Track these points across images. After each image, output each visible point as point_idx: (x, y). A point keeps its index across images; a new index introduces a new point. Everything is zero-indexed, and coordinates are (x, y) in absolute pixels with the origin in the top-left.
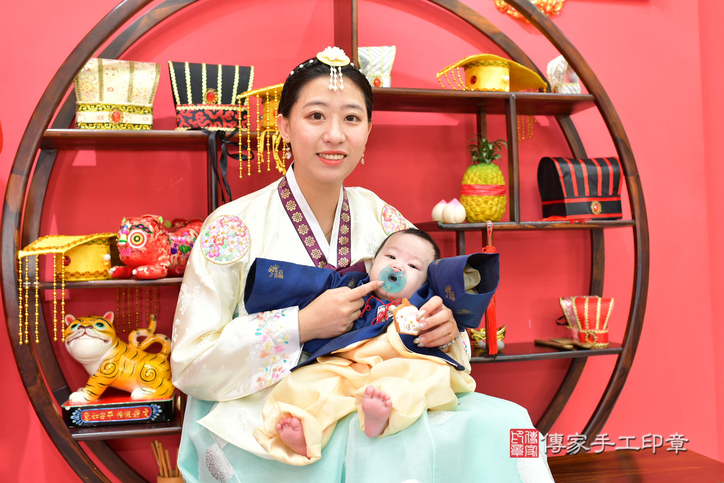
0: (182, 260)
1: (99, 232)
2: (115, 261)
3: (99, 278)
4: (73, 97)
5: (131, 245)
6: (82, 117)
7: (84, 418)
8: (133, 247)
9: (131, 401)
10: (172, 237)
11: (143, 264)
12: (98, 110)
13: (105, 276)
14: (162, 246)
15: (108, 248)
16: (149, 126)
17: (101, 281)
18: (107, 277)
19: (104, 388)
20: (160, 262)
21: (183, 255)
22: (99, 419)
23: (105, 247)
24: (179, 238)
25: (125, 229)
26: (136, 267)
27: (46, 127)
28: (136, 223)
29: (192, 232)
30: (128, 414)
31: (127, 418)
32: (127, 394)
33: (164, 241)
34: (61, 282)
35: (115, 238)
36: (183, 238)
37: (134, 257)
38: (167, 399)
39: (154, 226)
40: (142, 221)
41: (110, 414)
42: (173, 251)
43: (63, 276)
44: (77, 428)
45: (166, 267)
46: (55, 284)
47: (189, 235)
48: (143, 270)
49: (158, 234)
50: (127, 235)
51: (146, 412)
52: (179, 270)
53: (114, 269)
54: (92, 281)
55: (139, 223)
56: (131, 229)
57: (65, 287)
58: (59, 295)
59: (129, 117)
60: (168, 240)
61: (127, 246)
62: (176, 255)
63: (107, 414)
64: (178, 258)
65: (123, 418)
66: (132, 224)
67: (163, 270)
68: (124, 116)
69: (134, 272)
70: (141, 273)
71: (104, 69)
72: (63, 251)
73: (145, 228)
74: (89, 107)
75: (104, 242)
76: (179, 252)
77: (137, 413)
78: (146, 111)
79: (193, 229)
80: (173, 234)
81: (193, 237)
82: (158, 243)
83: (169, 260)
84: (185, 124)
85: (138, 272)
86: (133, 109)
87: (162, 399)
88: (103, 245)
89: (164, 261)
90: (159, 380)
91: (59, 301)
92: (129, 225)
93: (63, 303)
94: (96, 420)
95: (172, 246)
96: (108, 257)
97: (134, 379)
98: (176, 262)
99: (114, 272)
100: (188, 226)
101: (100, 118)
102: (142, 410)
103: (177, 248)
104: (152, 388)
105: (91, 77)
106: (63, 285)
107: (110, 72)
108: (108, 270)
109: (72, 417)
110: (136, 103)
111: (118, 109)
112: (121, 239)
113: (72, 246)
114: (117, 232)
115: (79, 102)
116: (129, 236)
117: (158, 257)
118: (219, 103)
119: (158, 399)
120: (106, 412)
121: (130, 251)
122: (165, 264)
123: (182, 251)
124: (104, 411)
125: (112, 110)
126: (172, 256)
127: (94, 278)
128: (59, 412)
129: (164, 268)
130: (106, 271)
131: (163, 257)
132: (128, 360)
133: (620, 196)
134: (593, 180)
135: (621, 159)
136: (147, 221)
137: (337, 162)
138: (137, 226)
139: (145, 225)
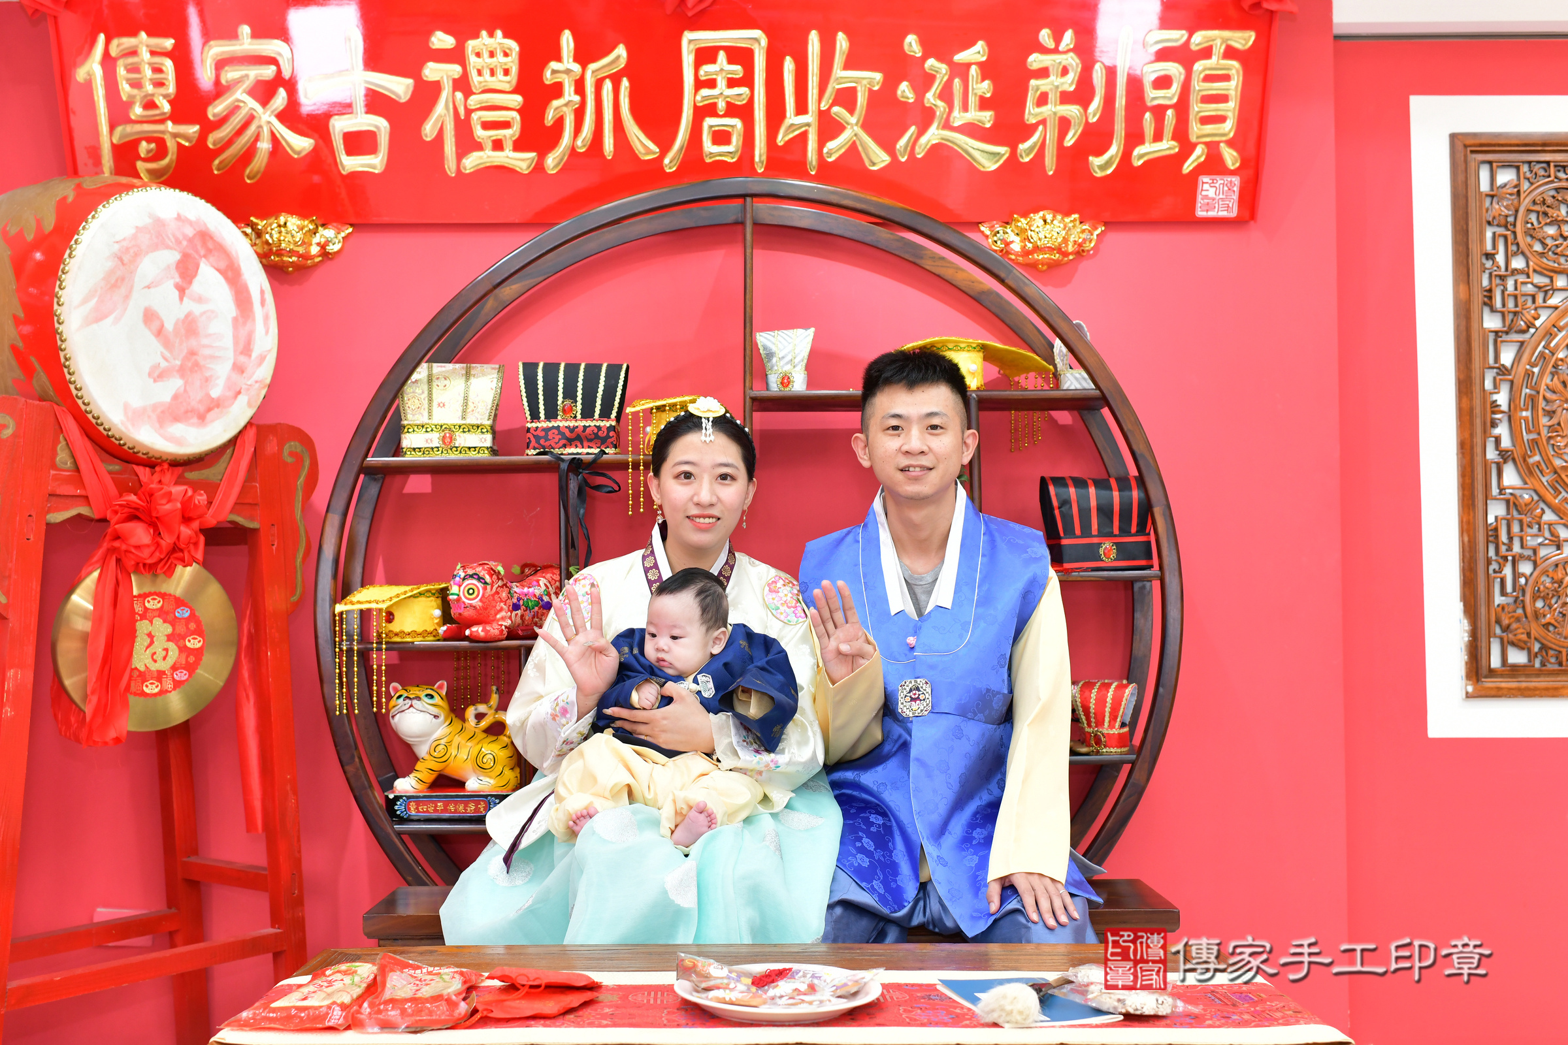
0: (527, 618)
4: (398, 416)
5: (464, 599)
6: (409, 441)
8: (467, 601)
10: (516, 588)
11: (477, 622)
12: (427, 431)
14: (501, 601)
16: (487, 448)
19: (434, 775)
20: (498, 620)
21: (528, 612)
24: (526, 590)
25: (457, 579)
26: (469, 627)
27: (366, 456)
28: (470, 571)
29: (542, 582)
33: (504, 595)
36: (531, 590)
37: (467, 613)
39: (491, 576)
40: (477, 569)
42: (515, 607)
45: (506, 627)
47: (539, 585)
48: (478, 630)
49: (496, 586)
50: (460, 586)
52: (522, 630)
53: (445, 628)
55: (473, 571)
56: (464, 579)
60: (509, 592)
61: (459, 601)
62: (519, 612)
64: (522, 616)
66: (465, 572)
67: (502, 631)
68: (457, 438)
69: (467, 632)
70: (475, 634)
71: (434, 379)
73: (480, 579)
74: (415, 428)
75: (434, 595)
76: (523, 608)
78: (484, 430)
79: (544, 577)
80: (518, 584)
81: (543, 588)
82: (496, 597)
83: (510, 618)
84: (537, 446)
85: (471, 632)
89: (503, 619)
90: (499, 768)
92: (463, 575)
95: (515, 600)
97: (469, 766)
98: (519, 620)
99: (445, 632)
100: (539, 574)
101: (429, 441)
103: (521, 603)
104: (491, 777)
105: (418, 391)
107: (442, 382)
111: (450, 429)
112: (452, 591)
115: (405, 422)
116: (462, 588)
117: (496, 615)
118: (579, 417)
121: (462, 606)
122: (504, 623)
123: (527, 607)
125: (444, 431)
126: (514, 613)
129: (503, 627)
131: (503, 614)
132: (463, 741)
133: (1149, 534)
134: (1105, 511)
135: (1142, 481)
136: (483, 569)
137: (708, 525)
138: (471, 576)
139: (481, 575)
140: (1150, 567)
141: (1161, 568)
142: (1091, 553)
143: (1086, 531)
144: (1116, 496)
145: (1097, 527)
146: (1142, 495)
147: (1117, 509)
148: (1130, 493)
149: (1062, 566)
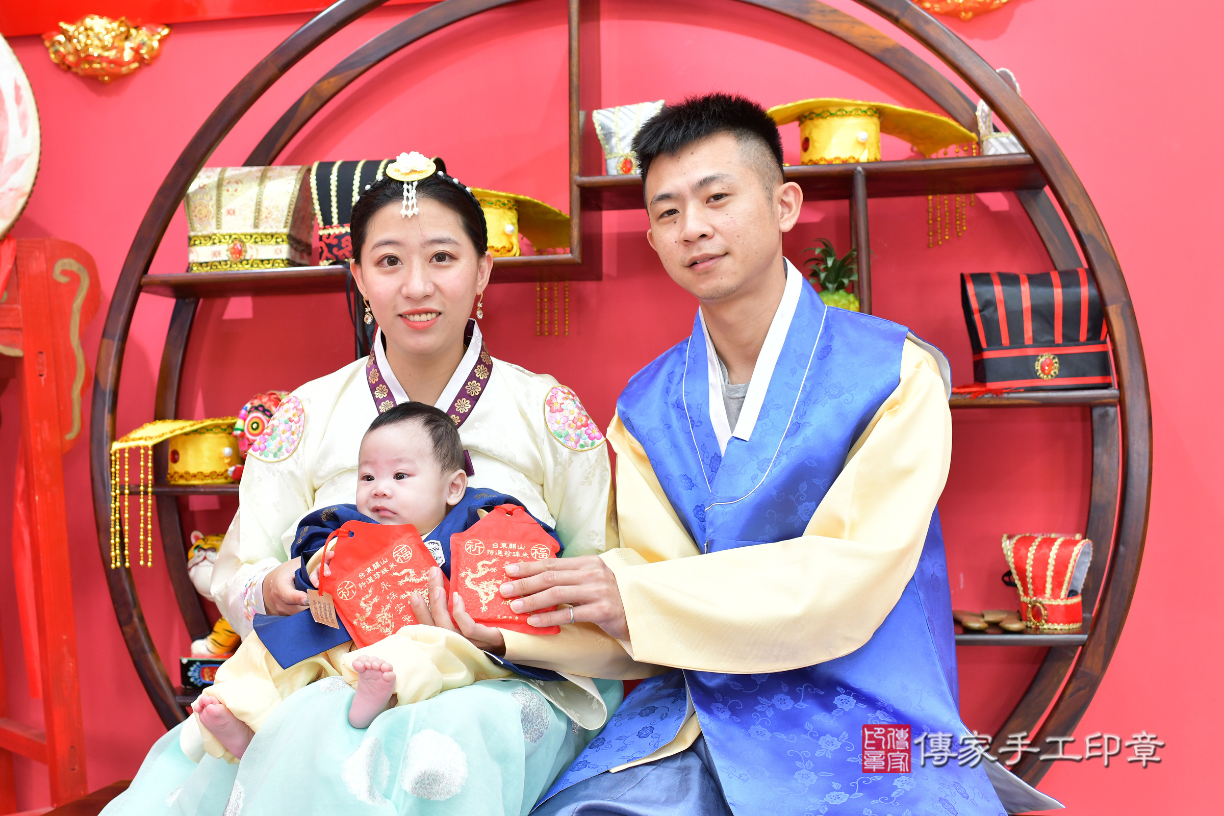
3: (217, 481)
5: (248, 435)
6: (194, 254)
8: (250, 437)
12: (214, 243)
13: (226, 478)
16: (284, 260)
17: (219, 485)
18: (228, 480)
23: (223, 438)
25: (243, 412)
27: (145, 273)
28: (256, 404)
35: (233, 425)
40: (263, 400)
46: (142, 488)
50: (245, 420)
53: (233, 469)
54: (205, 484)
55: (259, 403)
56: (250, 412)
59: (254, 250)
61: (243, 436)
66: (251, 405)
68: (248, 249)
71: (225, 183)
72: (151, 443)
73: (265, 411)
74: (203, 240)
75: (221, 431)
78: (281, 240)
84: (329, 255)
86: (261, 238)
88: (220, 435)
92: (248, 406)
96: (228, 451)
99: (233, 473)
101: (216, 254)
106: (150, 490)
107: (232, 188)
110: (265, 228)
111: (240, 239)
112: (238, 427)
114: (235, 416)
116: (247, 422)
121: (247, 443)
125: (233, 242)
127: (211, 481)
130: (227, 470)
133: (1104, 342)
134: (1043, 314)
135: (1092, 273)
136: (270, 400)
137: (429, 323)
138: (256, 408)
139: (267, 406)
140: (1107, 386)
141: (1120, 386)
142: (1025, 368)
143: (1017, 339)
144: (1058, 293)
145: (1030, 334)
146: (1094, 292)
147: (1059, 311)
148: (1077, 290)
149: (986, 386)
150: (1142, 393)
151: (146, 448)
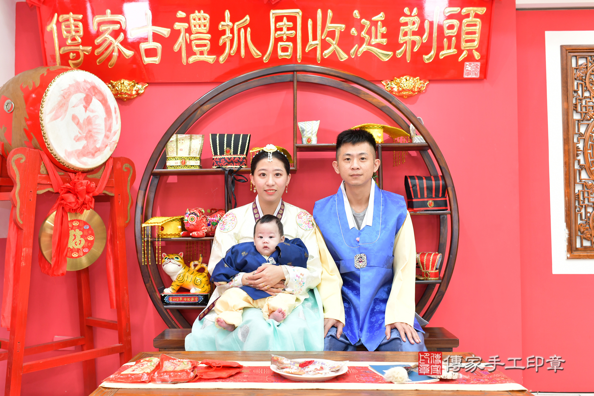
0: (213, 229)
1: (176, 216)
2: (183, 229)
3: (176, 237)
4: (165, 154)
5: (189, 222)
6: (169, 163)
7: (170, 300)
8: (191, 223)
9: (190, 293)
10: (209, 218)
11: (195, 231)
12: (176, 160)
13: (179, 236)
14: (203, 223)
15: (180, 223)
16: (198, 166)
17: (177, 238)
18: (180, 236)
19: (178, 288)
20: (202, 230)
21: (213, 226)
22: (176, 301)
23: (179, 223)
24: (212, 218)
25: (187, 214)
26: (191, 232)
27: (153, 169)
28: (192, 212)
29: (219, 215)
30: (189, 299)
31: (188, 301)
32: (188, 291)
33: (204, 220)
34: (159, 238)
35: (183, 218)
36: (214, 218)
37: (191, 227)
38: (206, 293)
39: (200, 213)
40: (194, 211)
41: (181, 299)
42: (209, 225)
43: (160, 235)
44: (167, 304)
45: (205, 232)
46: (157, 239)
47: (217, 217)
48: (195, 233)
49: (202, 217)
50: (188, 217)
51: (196, 299)
52: (211, 234)
53: (182, 233)
54: (173, 238)
55: (193, 212)
56: (190, 214)
57: (161, 241)
58: (159, 244)
59: (189, 162)
60: (206, 219)
61: (188, 222)
62: (210, 227)
63: (179, 299)
64: (211, 228)
65: (187, 301)
66: (190, 212)
67: (204, 233)
68: (187, 162)
69: (191, 234)
70: (194, 235)
71: (178, 140)
72: (160, 225)
73: (195, 214)
74: (172, 158)
75: (178, 220)
76: (211, 225)
77: (193, 299)
78: (197, 159)
79: (219, 214)
80: (210, 216)
81: (219, 218)
82: (202, 221)
83: (207, 229)
84: (216, 165)
85: (192, 234)
86: (191, 158)
87: (204, 293)
88: (178, 222)
89: (204, 229)
90: (203, 285)
91: (159, 247)
92: (189, 213)
93: (160, 247)
94: (175, 301)
95: (208, 222)
96: (180, 227)
97: (191, 284)
98: (210, 230)
99: (182, 234)
100: (217, 212)
101: (177, 163)
102: (195, 298)
103: (211, 223)
104: (200, 288)
105: (173, 145)
106: (160, 239)
107: (181, 141)
108: (180, 233)
109: (165, 299)
110: (192, 155)
111: (184, 159)
112: (185, 219)
113: (164, 222)
114: (184, 215)
115: (168, 156)
116: (189, 218)
117: (201, 228)
118: (232, 154)
119: (202, 293)
120: (179, 298)
121: (189, 224)
122: (204, 231)
123: (213, 225)
124: (178, 297)
125: (182, 159)
126: (208, 227)
127: (174, 237)
128: (159, 297)
129: (204, 232)
130: (179, 233)
131: (204, 227)
132: (189, 275)
133: (446, 197)
134: (429, 189)
135: (443, 177)
136: (197, 211)
137: (272, 193)
138: (192, 213)
139: (196, 213)
140: (447, 210)
141: (451, 210)
142: (424, 204)
143: (422, 196)
144: (434, 182)
145: (426, 195)
146: (444, 182)
147: (434, 187)
148: (439, 182)
149: (413, 209)
150: (457, 212)
151: (158, 226)
